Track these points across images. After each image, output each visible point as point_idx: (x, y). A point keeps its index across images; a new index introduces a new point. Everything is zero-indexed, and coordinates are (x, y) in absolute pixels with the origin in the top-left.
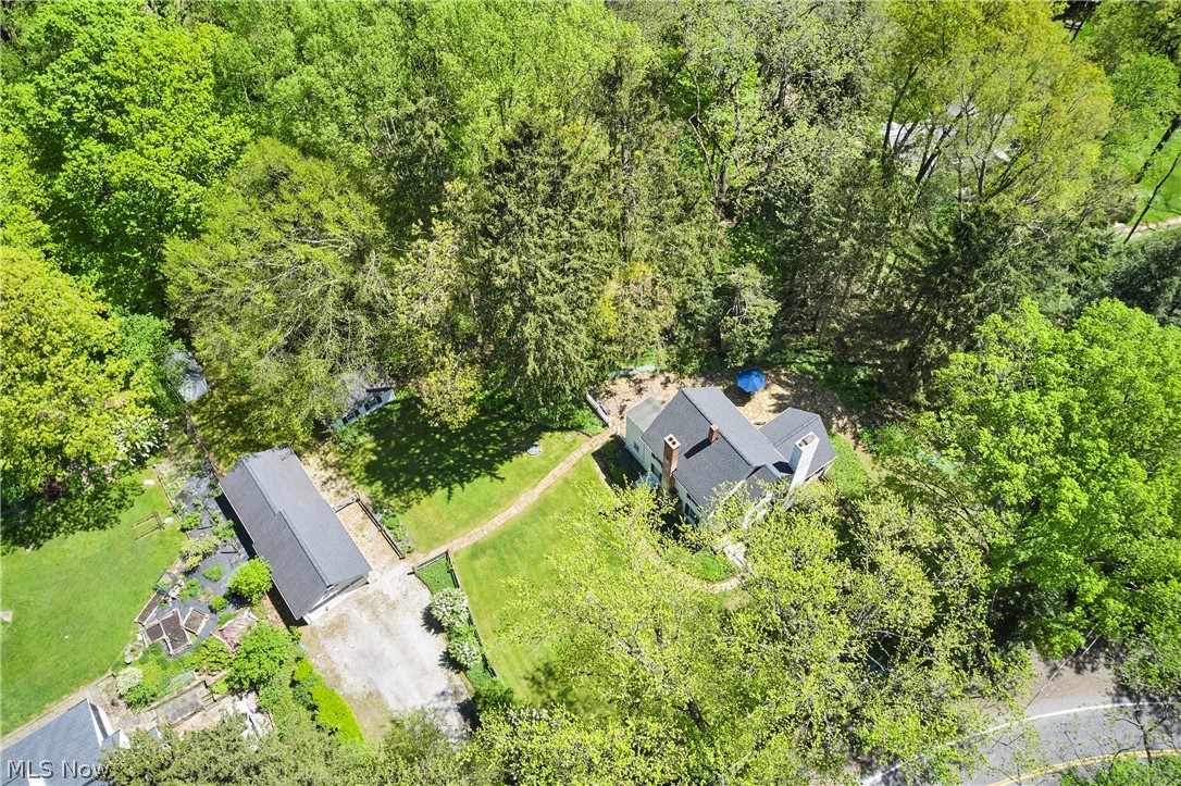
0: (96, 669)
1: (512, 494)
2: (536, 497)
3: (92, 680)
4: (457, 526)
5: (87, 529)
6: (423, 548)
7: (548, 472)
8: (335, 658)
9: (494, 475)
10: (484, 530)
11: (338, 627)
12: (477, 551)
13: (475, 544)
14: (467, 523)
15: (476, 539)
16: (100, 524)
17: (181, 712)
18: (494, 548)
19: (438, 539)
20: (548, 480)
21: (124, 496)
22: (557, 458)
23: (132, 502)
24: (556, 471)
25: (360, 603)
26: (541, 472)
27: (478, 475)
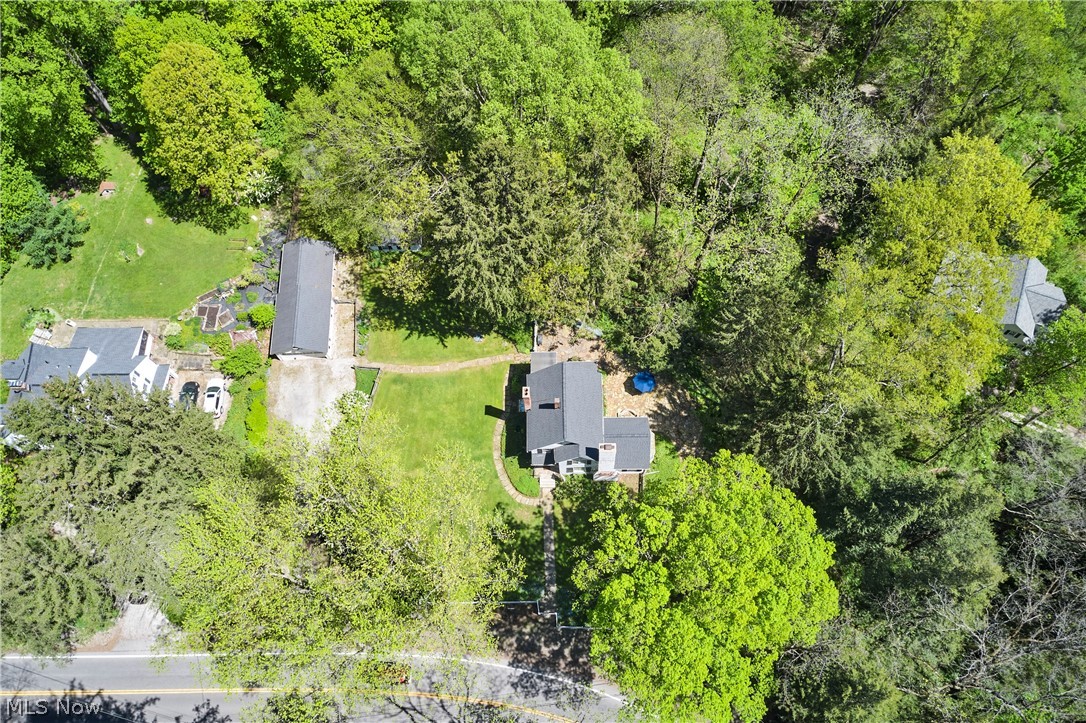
0: (163, 312)
1: (445, 358)
2: (457, 369)
3: (158, 317)
4: (398, 357)
5: (207, 227)
6: (370, 357)
7: (476, 358)
8: (281, 390)
9: (442, 341)
10: (412, 370)
11: (294, 372)
12: (398, 379)
13: (401, 375)
14: (405, 358)
15: (403, 371)
17: (191, 365)
18: (410, 384)
19: (382, 357)
20: (472, 363)
21: (236, 220)
22: (488, 352)
23: (239, 225)
24: (481, 360)
25: (315, 367)
26: (471, 355)
27: (433, 335)
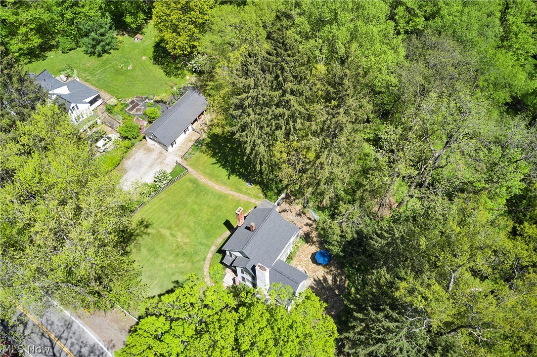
1: (225, 184)
7: (240, 193)
8: (137, 154)
10: (203, 180)
11: (149, 150)
12: (194, 182)
13: (196, 179)
15: (199, 178)
16: (168, 74)
17: (110, 123)
22: (249, 194)
